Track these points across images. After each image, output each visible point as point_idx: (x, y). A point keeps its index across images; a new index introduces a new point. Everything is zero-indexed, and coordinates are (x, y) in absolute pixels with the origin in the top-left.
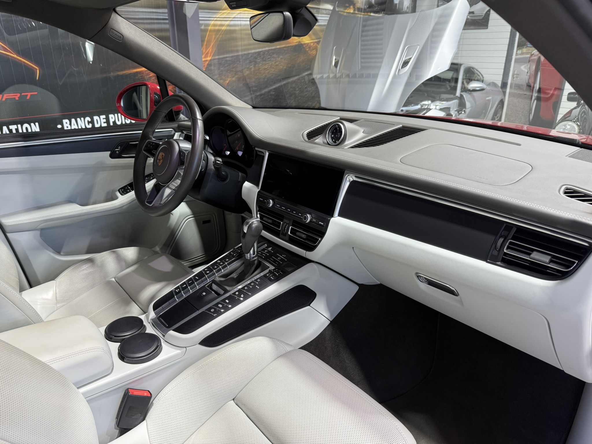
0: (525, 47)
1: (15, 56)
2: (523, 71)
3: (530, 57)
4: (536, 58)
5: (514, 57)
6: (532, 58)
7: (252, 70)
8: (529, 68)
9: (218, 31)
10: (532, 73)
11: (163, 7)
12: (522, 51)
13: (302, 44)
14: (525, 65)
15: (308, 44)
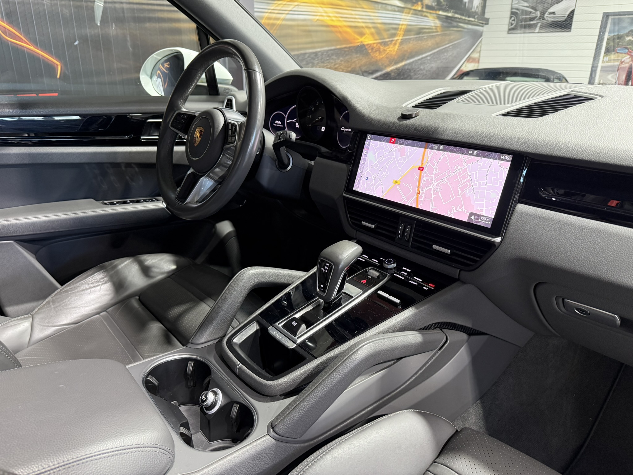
0: (613, 53)
3: (619, 65)
4: (627, 65)
5: (600, 64)
6: (622, 66)
8: (618, 77)
12: (610, 58)
13: (364, 45)
14: (613, 74)
15: (370, 45)
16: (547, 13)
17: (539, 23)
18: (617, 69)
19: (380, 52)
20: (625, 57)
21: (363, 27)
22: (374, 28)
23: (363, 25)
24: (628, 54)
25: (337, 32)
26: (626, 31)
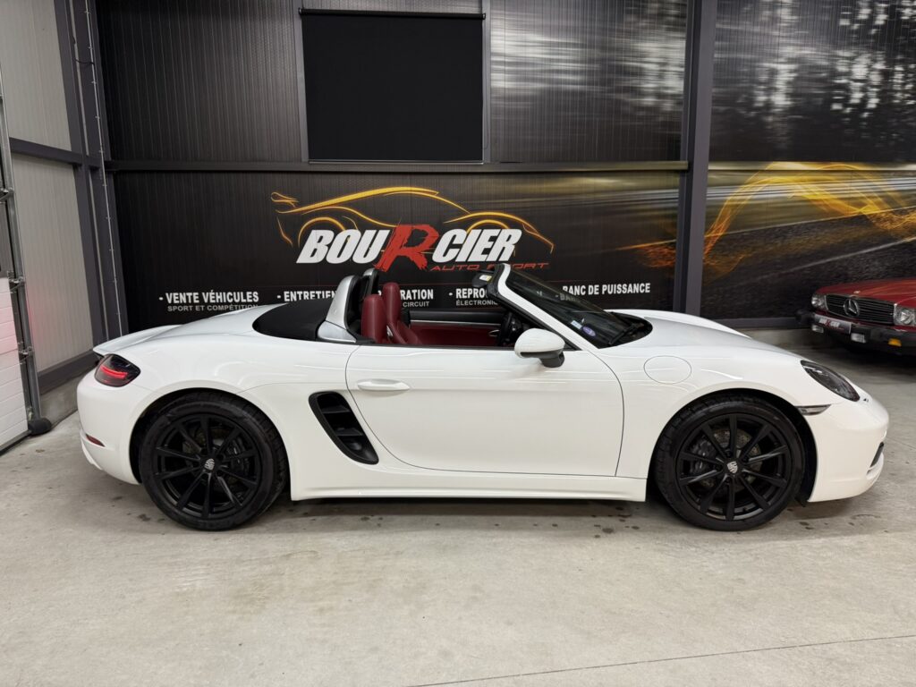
1: (539, 236)
7: (779, 245)
9: (737, 205)
11: (674, 188)
13: (864, 216)
15: (875, 215)
19: (892, 221)
21: (862, 198)
22: (881, 197)
23: (863, 195)
25: (820, 205)
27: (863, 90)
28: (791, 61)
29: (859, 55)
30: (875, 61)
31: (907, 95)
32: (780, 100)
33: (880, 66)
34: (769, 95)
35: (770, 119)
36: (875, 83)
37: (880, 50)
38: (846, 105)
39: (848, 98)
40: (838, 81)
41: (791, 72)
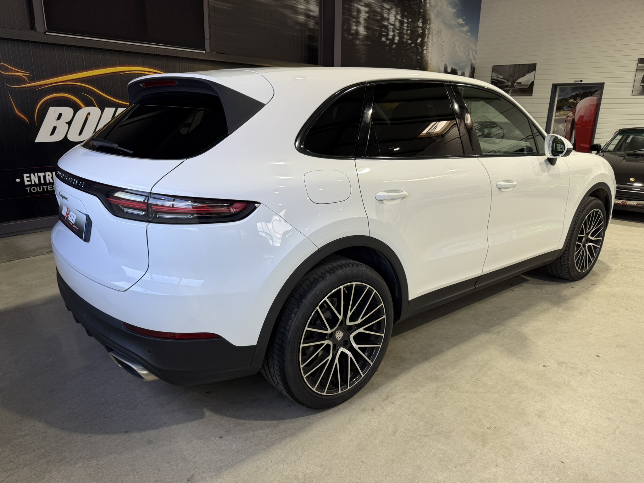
0: (562, 110)
2: (561, 129)
3: (566, 118)
4: (571, 118)
5: (554, 118)
6: (568, 119)
8: (566, 126)
10: (568, 130)
12: (560, 113)
14: (563, 124)
16: (516, 83)
17: (511, 89)
18: (565, 121)
20: (569, 113)
24: (571, 111)
26: (570, 96)
27: (393, 31)
28: (366, 5)
29: (392, 8)
30: (397, 14)
31: (408, 37)
32: (362, 30)
33: (399, 17)
34: (357, 26)
35: (358, 42)
36: (398, 27)
37: (399, 8)
38: (387, 39)
39: (388, 35)
40: (384, 23)
41: (366, 12)
